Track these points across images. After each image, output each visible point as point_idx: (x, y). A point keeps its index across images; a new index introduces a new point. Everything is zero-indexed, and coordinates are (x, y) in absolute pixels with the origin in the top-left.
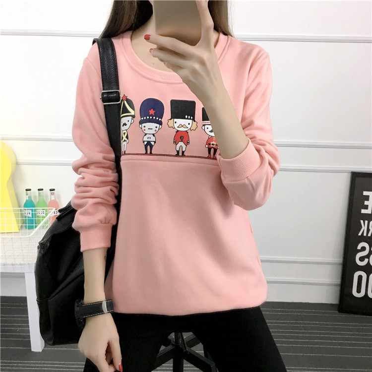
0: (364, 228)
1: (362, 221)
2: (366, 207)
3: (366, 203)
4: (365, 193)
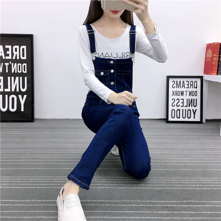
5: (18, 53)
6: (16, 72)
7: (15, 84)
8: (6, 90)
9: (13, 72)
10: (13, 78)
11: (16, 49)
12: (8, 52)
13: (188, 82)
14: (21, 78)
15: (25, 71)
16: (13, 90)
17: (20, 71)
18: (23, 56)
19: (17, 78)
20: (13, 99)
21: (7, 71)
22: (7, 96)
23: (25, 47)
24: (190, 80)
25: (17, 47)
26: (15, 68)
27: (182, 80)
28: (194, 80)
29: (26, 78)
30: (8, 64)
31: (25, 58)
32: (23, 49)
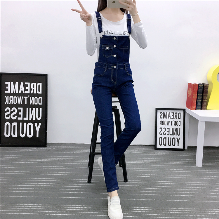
0: (7, 100)
1: (6, 97)
2: (7, 90)
4: (6, 83)
5: (35, 88)
6: (33, 104)
7: (32, 113)
8: (25, 119)
9: (31, 104)
10: (30, 109)
11: (34, 85)
12: (27, 88)
13: (173, 113)
14: (37, 109)
15: (40, 103)
16: (30, 119)
17: (36, 103)
18: (39, 91)
19: (34, 109)
20: (30, 126)
21: (26, 103)
22: (25, 123)
23: (41, 84)
24: (175, 112)
25: (35, 84)
26: (32, 101)
27: (168, 112)
28: (178, 112)
29: (41, 109)
30: (27, 97)
31: (41, 93)
32: (39, 85)
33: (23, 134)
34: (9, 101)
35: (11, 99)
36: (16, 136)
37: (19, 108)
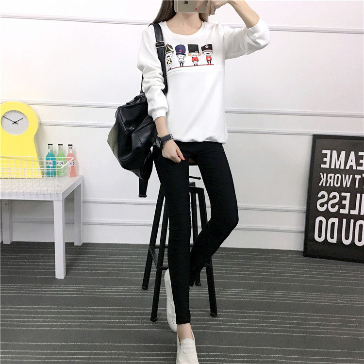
0: (324, 179)
1: (321, 174)
2: (325, 163)
3: (325, 159)
4: (324, 151)
33: (347, 238)
34: (327, 181)
35: (331, 178)
36: (334, 241)
37: (343, 194)
